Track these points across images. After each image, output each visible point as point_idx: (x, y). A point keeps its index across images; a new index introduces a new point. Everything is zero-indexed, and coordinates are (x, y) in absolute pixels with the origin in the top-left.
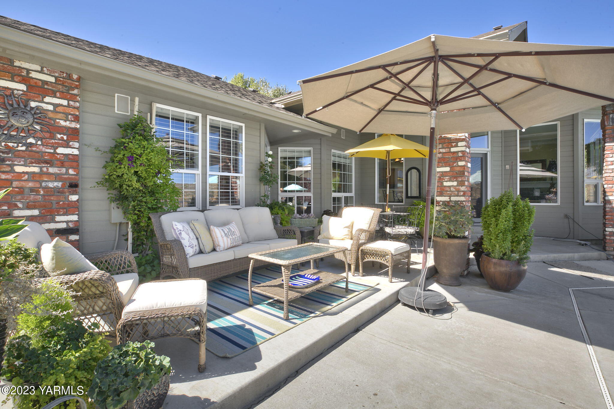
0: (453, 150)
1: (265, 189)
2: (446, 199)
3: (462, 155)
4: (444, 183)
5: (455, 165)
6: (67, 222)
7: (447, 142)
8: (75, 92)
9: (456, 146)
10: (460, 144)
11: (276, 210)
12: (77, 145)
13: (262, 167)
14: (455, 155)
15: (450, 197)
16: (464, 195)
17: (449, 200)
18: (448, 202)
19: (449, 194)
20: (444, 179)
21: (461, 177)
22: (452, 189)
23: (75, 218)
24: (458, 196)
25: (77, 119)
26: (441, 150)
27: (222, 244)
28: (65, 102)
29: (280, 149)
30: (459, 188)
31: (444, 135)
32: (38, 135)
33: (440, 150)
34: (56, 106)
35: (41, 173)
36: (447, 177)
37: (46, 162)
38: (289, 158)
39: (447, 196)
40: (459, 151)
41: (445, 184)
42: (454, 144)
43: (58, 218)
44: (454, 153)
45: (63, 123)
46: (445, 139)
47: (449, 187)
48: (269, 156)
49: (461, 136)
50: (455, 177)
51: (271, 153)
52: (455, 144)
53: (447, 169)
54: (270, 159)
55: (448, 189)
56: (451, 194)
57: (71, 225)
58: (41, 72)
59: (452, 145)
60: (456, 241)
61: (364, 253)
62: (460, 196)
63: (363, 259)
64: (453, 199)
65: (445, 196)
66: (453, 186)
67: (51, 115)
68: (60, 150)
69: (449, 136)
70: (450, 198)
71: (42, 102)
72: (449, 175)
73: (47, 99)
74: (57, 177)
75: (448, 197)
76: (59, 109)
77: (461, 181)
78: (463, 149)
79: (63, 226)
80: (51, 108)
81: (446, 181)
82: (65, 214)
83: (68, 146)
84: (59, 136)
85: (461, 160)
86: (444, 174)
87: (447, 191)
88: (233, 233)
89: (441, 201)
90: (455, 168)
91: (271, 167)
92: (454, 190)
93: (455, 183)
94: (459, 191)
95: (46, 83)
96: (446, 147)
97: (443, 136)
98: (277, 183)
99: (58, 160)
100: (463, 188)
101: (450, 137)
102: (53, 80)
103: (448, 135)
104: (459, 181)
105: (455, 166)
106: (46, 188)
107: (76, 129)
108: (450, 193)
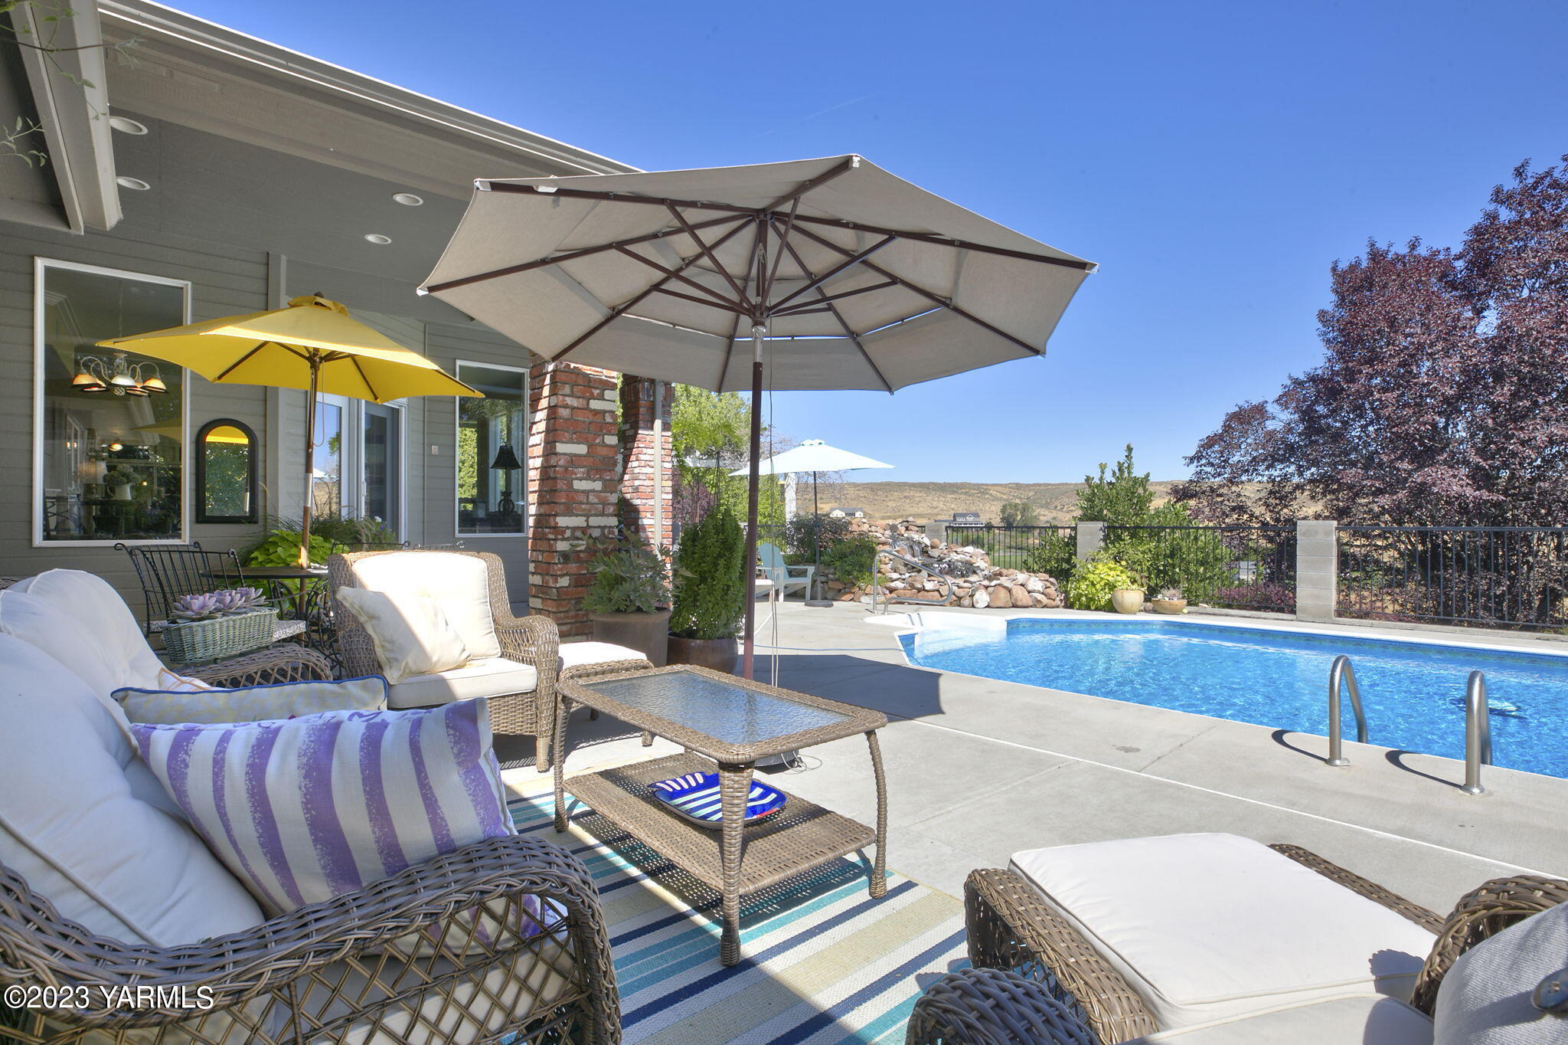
0: (595, 404)
2: (580, 521)
3: (611, 421)
4: (575, 482)
5: (597, 441)
7: (581, 383)
9: (601, 398)
10: (606, 394)
14: (598, 419)
15: (588, 516)
17: (585, 525)
18: (584, 530)
19: (584, 510)
20: (576, 474)
21: (610, 471)
22: (592, 499)
24: (603, 514)
26: (569, 401)
30: (605, 497)
31: (577, 365)
33: (567, 398)
36: (582, 470)
39: (580, 515)
40: (607, 412)
41: (578, 485)
42: (596, 392)
44: (596, 412)
46: (578, 374)
47: (587, 492)
49: (610, 377)
50: (598, 471)
52: (598, 391)
53: (581, 449)
55: (582, 498)
56: (590, 511)
59: (592, 394)
62: (608, 515)
64: (594, 521)
65: (577, 516)
66: (593, 491)
69: (587, 369)
70: (587, 521)
72: (585, 464)
75: (585, 518)
77: (609, 480)
81: (581, 479)
85: (609, 431)
86: (574, 460)
87: (582, 503)
89: (567, 528)
90: (599, 449)
92: (597, 501)
93: (598, 485)
94: (604, 503)
96: (579, 394)
97: (572, 365)
100: (613, 498)
101: (588, 372)
103: (585, 367)
104: (607, 480)
105: (598, 444)
108: (587, 507)
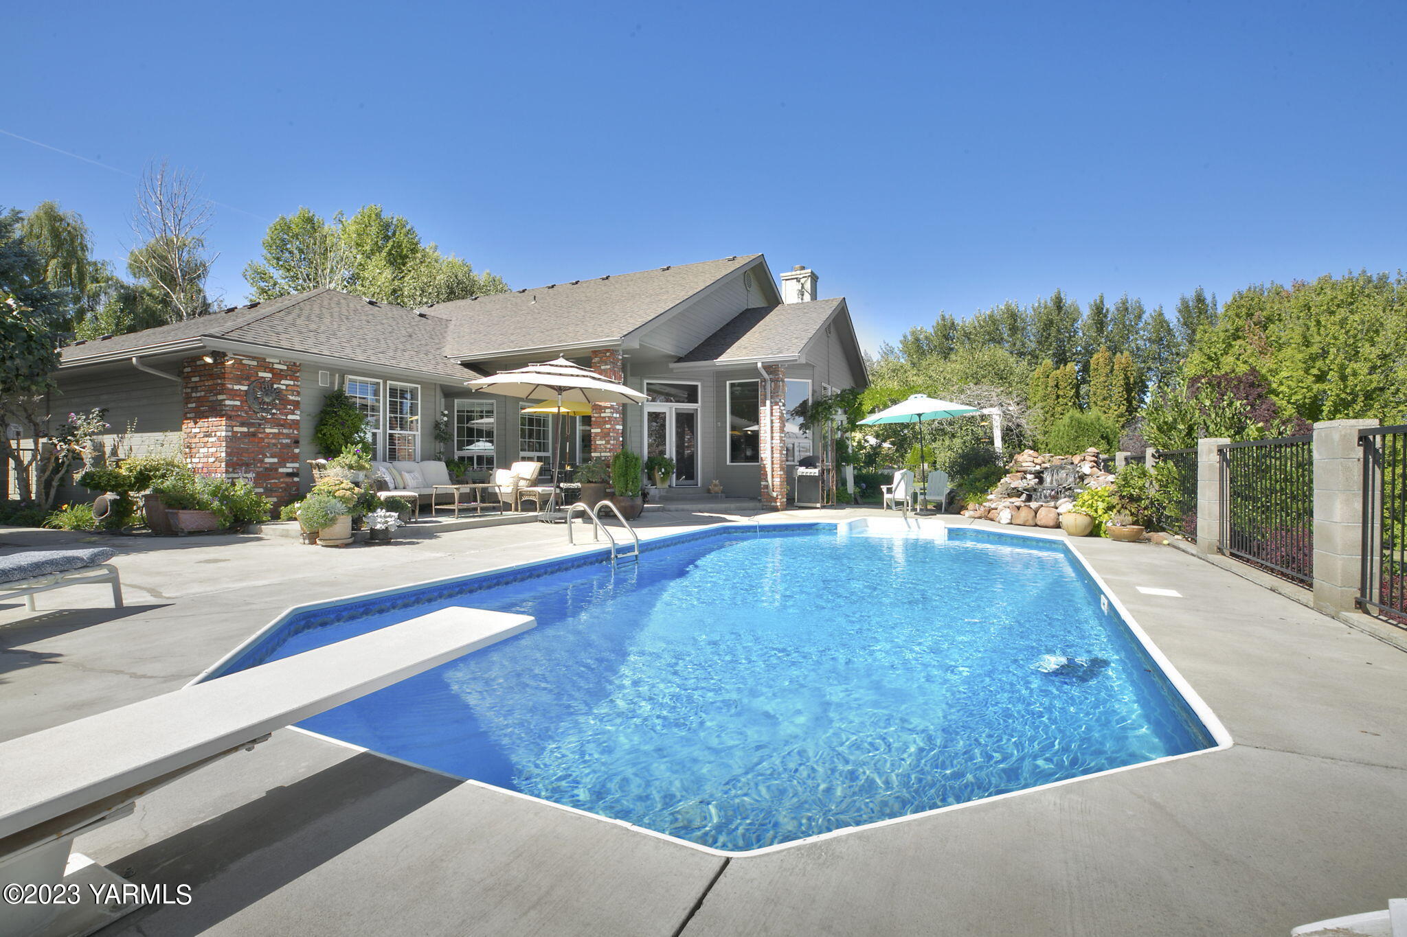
0: (603, 415)
1: (441, 446)
2: (598, 455)
3: (608, 420)
5: (604, 427)
6: (293, 468)
7: (598, 408)
8: (298, 374)
9: (605, 412)
10: (607, 411)
11: (452, 467)
12: (298, 412)
13: (437, 425)
16: (609, 452)
17: (600, 456)
21: (607, 437)
23: (297, 465)
24: (605, 452)
25: (298, 394)
26: (595, 414)
27: (410, 484)
28: (292, 383)
29: (456, 401)
30: (607, 446)
32: (278, 407)
34: (287, 386)
35: (279, 433)
37: (282, 426)
38: (468, 412)
40: (606, 417)
43: (288, 465)
44: (603, 418)
45: (291, 398)
46: (597, 405)
47: (600, 445)
48: (445, 415)
50: (604, 437)
51: (446, 412)
54: (445, 419)
55: (599, 447)
57: (295, 471)
58: (280, 363)
59: (602, 411)
60: (593, 485)
61: (521, 494)
62: (607, 452)
63: (521, 499)
64: (603, 454)
65: (597, 453)
67: (284, 392)
68: (290, 417)
69: (600, 404)
71: (280, 384)
72: (600, 435)
73: (283, 382)
74: (288, 436)
75: (600, 454)
76: (289, 388)
78: (609, 415)
79: (290, 470)
80: (284, 387)
81: (598, 440)
82: (292, 462)
83: (294, 414)
84: (289, 407)
85: (607, 423)
86: (597, 434)
88: (417, 478)
89: (594, 457)
90: (604, 430)
91: (446, 426)
92: (603, 447)
93: (604, 442)
94: (606, 448)
95: (281, 370)
96: (598, 412)
98: (453, 441)
99: (288, 424)
100: (609, 446)
102: (285, 368)
104: (607, 440)
106: (281, 444)
107: (298, 401)
108: (601, 450)
